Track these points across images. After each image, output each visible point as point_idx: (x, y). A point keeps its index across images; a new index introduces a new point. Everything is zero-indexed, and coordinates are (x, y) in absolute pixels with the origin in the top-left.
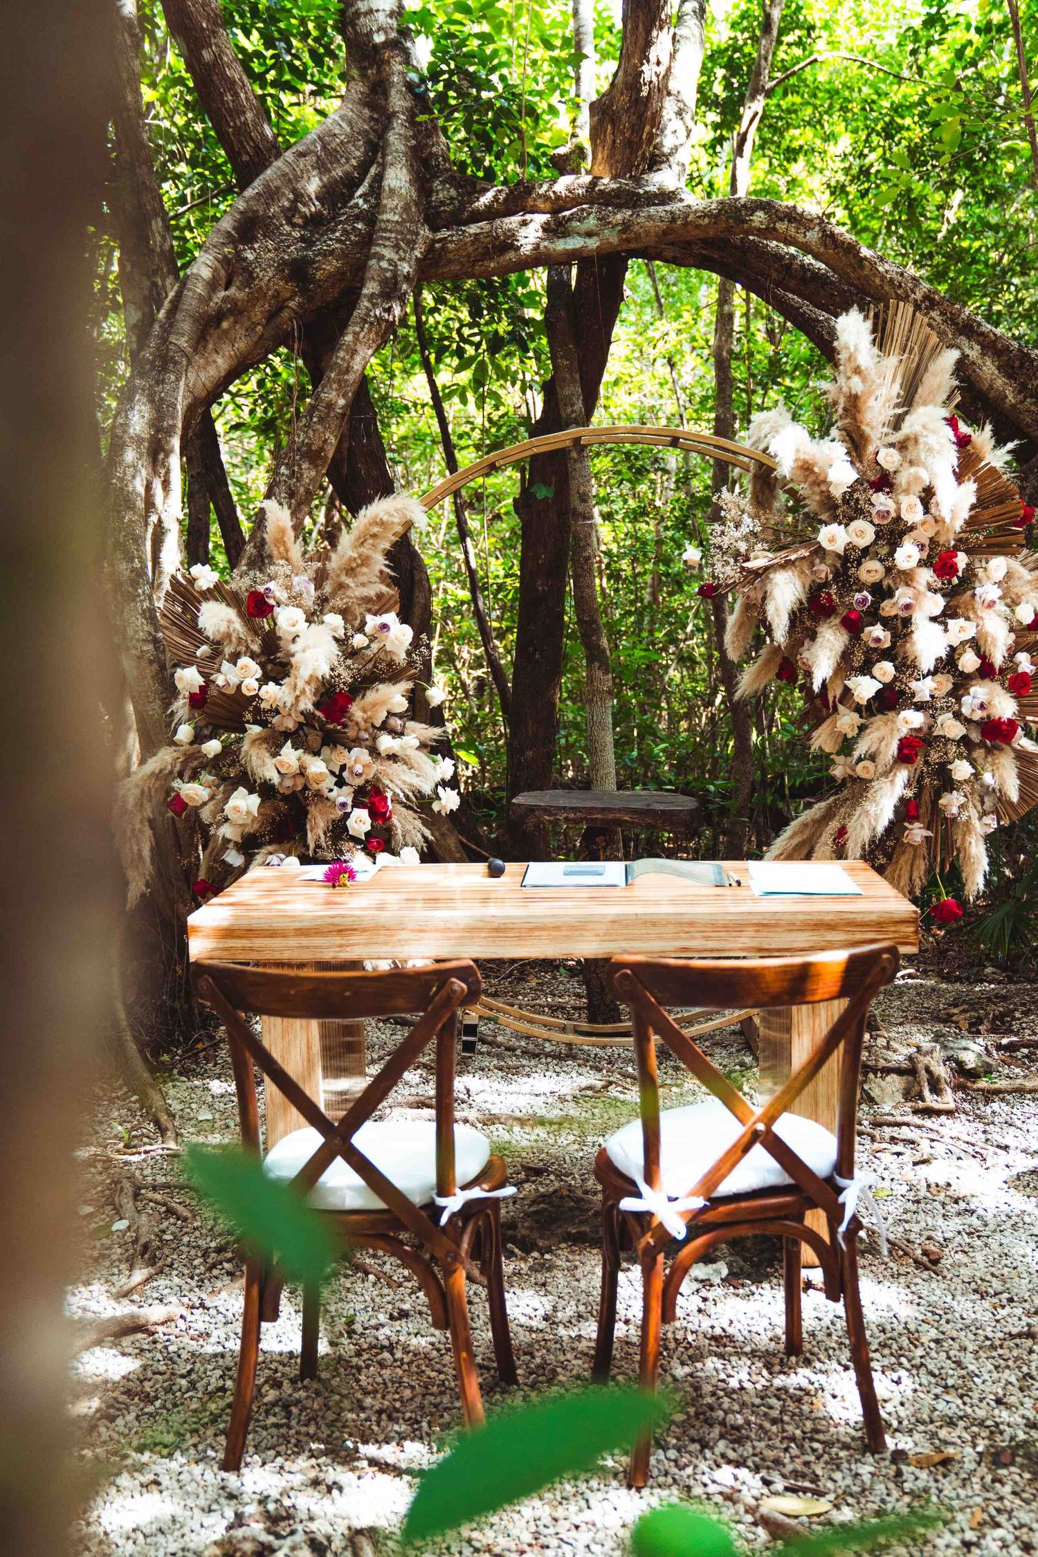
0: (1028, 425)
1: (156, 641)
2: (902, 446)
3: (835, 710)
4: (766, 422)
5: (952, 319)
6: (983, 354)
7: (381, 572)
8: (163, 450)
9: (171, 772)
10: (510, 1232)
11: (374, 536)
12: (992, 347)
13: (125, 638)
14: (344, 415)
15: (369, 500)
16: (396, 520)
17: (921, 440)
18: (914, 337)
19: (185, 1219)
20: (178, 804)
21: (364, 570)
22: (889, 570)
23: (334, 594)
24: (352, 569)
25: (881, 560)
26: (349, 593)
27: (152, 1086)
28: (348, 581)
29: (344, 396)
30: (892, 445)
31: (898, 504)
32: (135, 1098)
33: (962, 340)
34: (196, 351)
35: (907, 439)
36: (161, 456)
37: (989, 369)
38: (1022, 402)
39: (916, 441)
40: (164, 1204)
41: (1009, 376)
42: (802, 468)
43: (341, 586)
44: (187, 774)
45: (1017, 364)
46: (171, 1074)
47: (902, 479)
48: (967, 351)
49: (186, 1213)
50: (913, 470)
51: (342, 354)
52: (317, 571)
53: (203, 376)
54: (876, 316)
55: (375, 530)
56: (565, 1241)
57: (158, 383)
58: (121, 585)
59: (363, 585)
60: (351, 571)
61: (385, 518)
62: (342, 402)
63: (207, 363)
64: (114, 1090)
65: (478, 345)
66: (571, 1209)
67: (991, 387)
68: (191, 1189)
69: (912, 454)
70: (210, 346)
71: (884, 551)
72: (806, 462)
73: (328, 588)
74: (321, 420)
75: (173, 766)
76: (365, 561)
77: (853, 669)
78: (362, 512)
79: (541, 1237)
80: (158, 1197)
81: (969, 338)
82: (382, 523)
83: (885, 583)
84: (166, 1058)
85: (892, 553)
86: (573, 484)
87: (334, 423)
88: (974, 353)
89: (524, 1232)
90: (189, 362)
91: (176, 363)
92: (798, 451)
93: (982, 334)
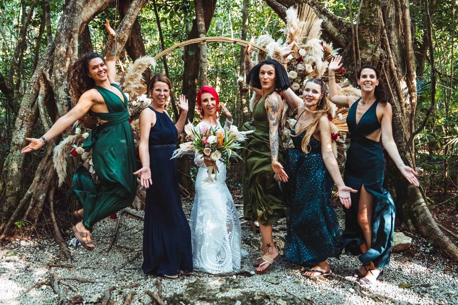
0: (341, 43)
1: (68, 99)
2: (307, 49)
3: (283, 128)
4: (263, 38)
5: (319, 9)
6: (328, 20)
7: (141, 80)
8: (73, 38)
9: (72, 143)
10: (181, 298)
11: (140, 68)
12: (330, 18)
13: (58, 97)
14: (131, 28)
15: (138, 57)
16: (146, 64)
17: (313, 49)
18: (309, 15)
19: (75, 291)
20: (74, 153)
21: (136, 79)
22: (301, 86)
23: (126, 86)
24: (132, 79)
25: (299, 83)
26: (131, 86)
27: (63, 242)
28: (131, 82)
29: (131, 22)
30: (303, 48)
31: (305, 66)
32: (58, 245)
33: (322, 16)
34: (84, 6)
35: (308, 47)
36: (72, 39)
37: (330, 25)
38: (339, 35)
39: (311, 49)
40: (68, 286)
41: (336, 27)
42: (275, 54)
43: (128, 84)
44: (78, 143)
45: (338, 24)
46: (69, 238)
47: (307, 59)
48: (324, 19)
49: (75, 289)
50: (310, 57)
51: (131, 9)
52: (121, 79)
53: (86, 14)
54: (299, 8)
55: (140, 67)
56: (199, 300)
57: (72, 16)
58: (57, 81)
59: (135, 84)
60: (131, 79)
61: (143, 63)
62: (130, 24)
63: (88, 10)
64: (51, 242)
65: (171, 7)
66: (200, 289)
67: (331, 30)
68: (77, 280)
69: (310, 52)
70: (89, 5)
71: (300, 80)
72: (277, 52)
73: (124, 85)
74: (124, 30)
75: (73, 141)
76: (136, 76)
77: (289, 116)
78: (136, 61)
79: (191, 299)
80: (66, 283)
81: (324, 15)
82: (142, 65)
83: (300, 91)
84: (68, 231)
85: (302, 81)
86: (201, 52)
87: (127, 31)
88: (326, 19)
89: (186, 297)
90: (82, 10)
91: (78, 10)
92: (275, 49)
93: (328, 14)
